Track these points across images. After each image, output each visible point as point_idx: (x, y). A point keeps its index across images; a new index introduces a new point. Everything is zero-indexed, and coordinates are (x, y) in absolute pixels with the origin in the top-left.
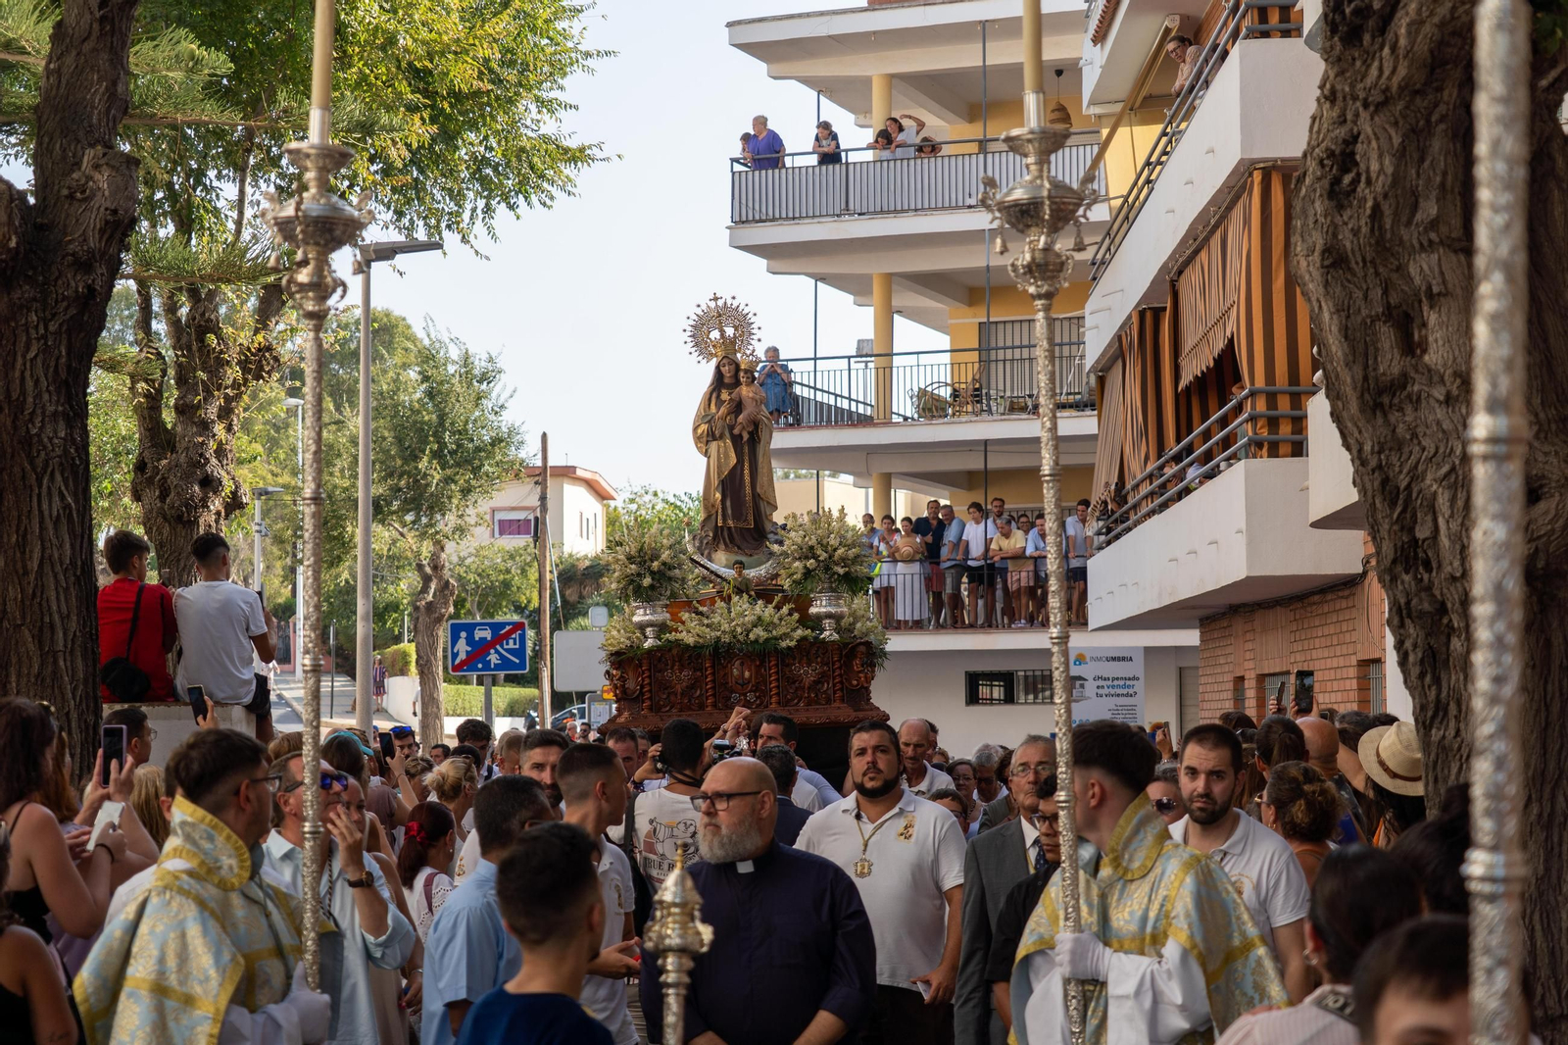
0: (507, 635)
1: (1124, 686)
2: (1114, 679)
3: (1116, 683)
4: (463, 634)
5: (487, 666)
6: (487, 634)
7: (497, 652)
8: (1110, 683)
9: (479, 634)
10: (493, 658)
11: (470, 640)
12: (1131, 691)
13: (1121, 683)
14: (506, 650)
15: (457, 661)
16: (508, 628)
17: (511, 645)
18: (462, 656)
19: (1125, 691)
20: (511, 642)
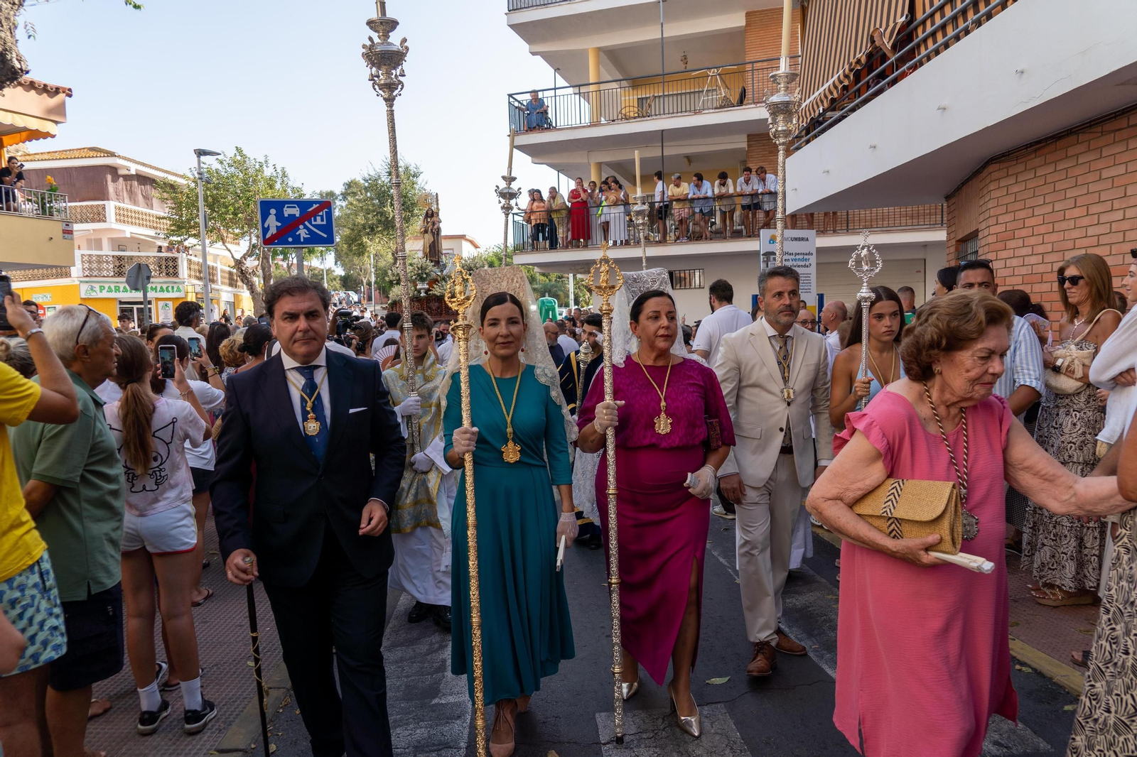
0: (315, 213)
1: (803, 260)
2: (796, 254)
3: (797, 257)
4: (273, 211)
5: (297, 240)
6: (296, 212)
7: (306, 227)
8: (793, 257)
9: (288, 212)
10: (302, 233)
11: (279, 216)
12: (807, 263)
13: (801, 257)
14: (314, 226)
15: (268, 235)
16: (315, 206)
17: (319, 222)
18: (273, 231)
19: (803, 263)
20: (319, 218)
